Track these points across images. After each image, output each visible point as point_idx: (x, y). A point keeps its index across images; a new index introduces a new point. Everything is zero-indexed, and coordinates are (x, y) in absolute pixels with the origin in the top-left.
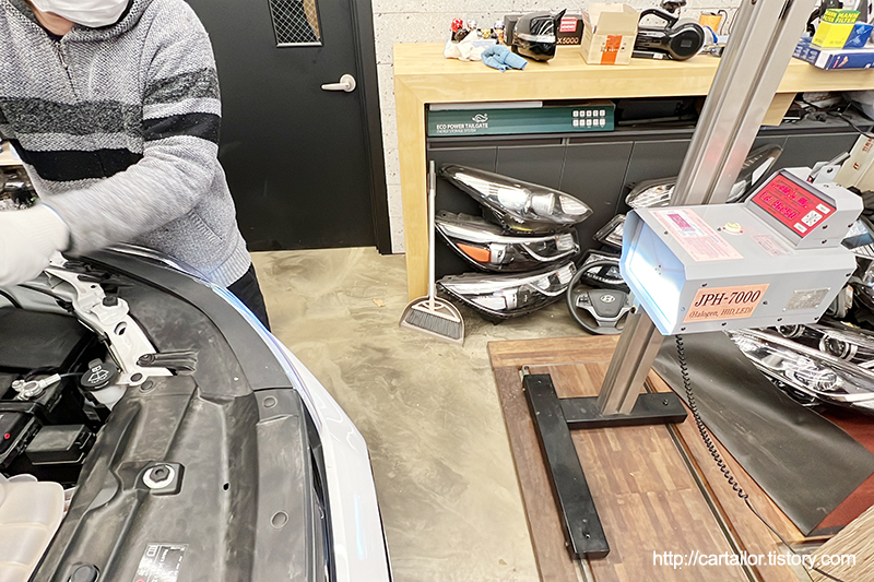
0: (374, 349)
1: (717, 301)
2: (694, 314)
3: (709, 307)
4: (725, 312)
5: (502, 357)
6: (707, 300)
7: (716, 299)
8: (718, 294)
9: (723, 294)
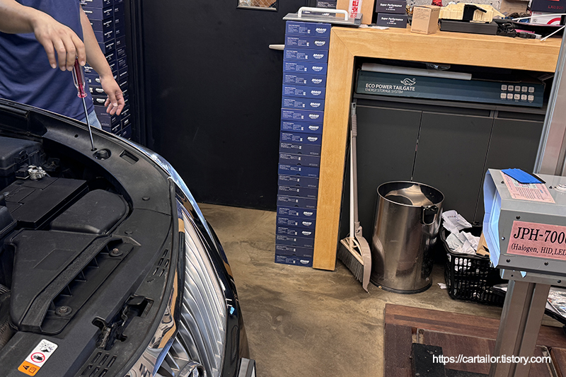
0: (266, 290)
2: (515, 246)
3: (526, 242)
5: (397, 317)
6: (524, 234)
7: (532, 234)
8: (532, 230)
9: (537, 230)
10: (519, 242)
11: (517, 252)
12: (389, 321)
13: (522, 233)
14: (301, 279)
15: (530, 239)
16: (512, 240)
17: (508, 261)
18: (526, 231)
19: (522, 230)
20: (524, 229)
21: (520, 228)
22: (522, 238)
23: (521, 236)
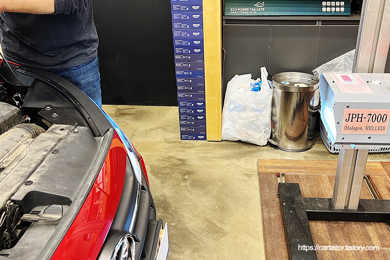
0: (176, 159)
1: (360, 119)
4: (367, 128)
7: (358, 117)
8: (358, 115)
9: (362, 115)
10: (350, 124)
11: (349, 132)
12: (261, 170)
13: (351, 117)
14: (199, 149)
16: (344, 123)
17: (343, 139)
20: (353, 114)
21: (350, 114)
23: (350, 119)
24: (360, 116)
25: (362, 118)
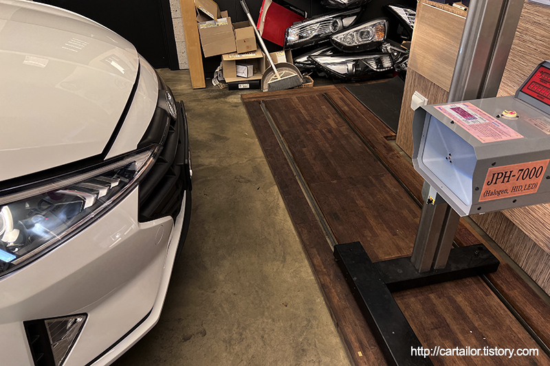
1: (506, 179)
2: (488, 193)
3: (500, 186)
4: (514, 189)
6: (497, 178)
7: (505, 177)
8: (506, 173)
9: (511, 172)
10: (492, 188)
11: (489, 198)
13: (496, 178)
15: (503, 182)
16: (485, 187)
17: (479, 209)
18: (500, 175)
19: (496, 175)
20: (498, 174)
21: (494, 174)
22: (496, 183)
23: (494, 181)
24: (508, 175)
25: (509, 177)
